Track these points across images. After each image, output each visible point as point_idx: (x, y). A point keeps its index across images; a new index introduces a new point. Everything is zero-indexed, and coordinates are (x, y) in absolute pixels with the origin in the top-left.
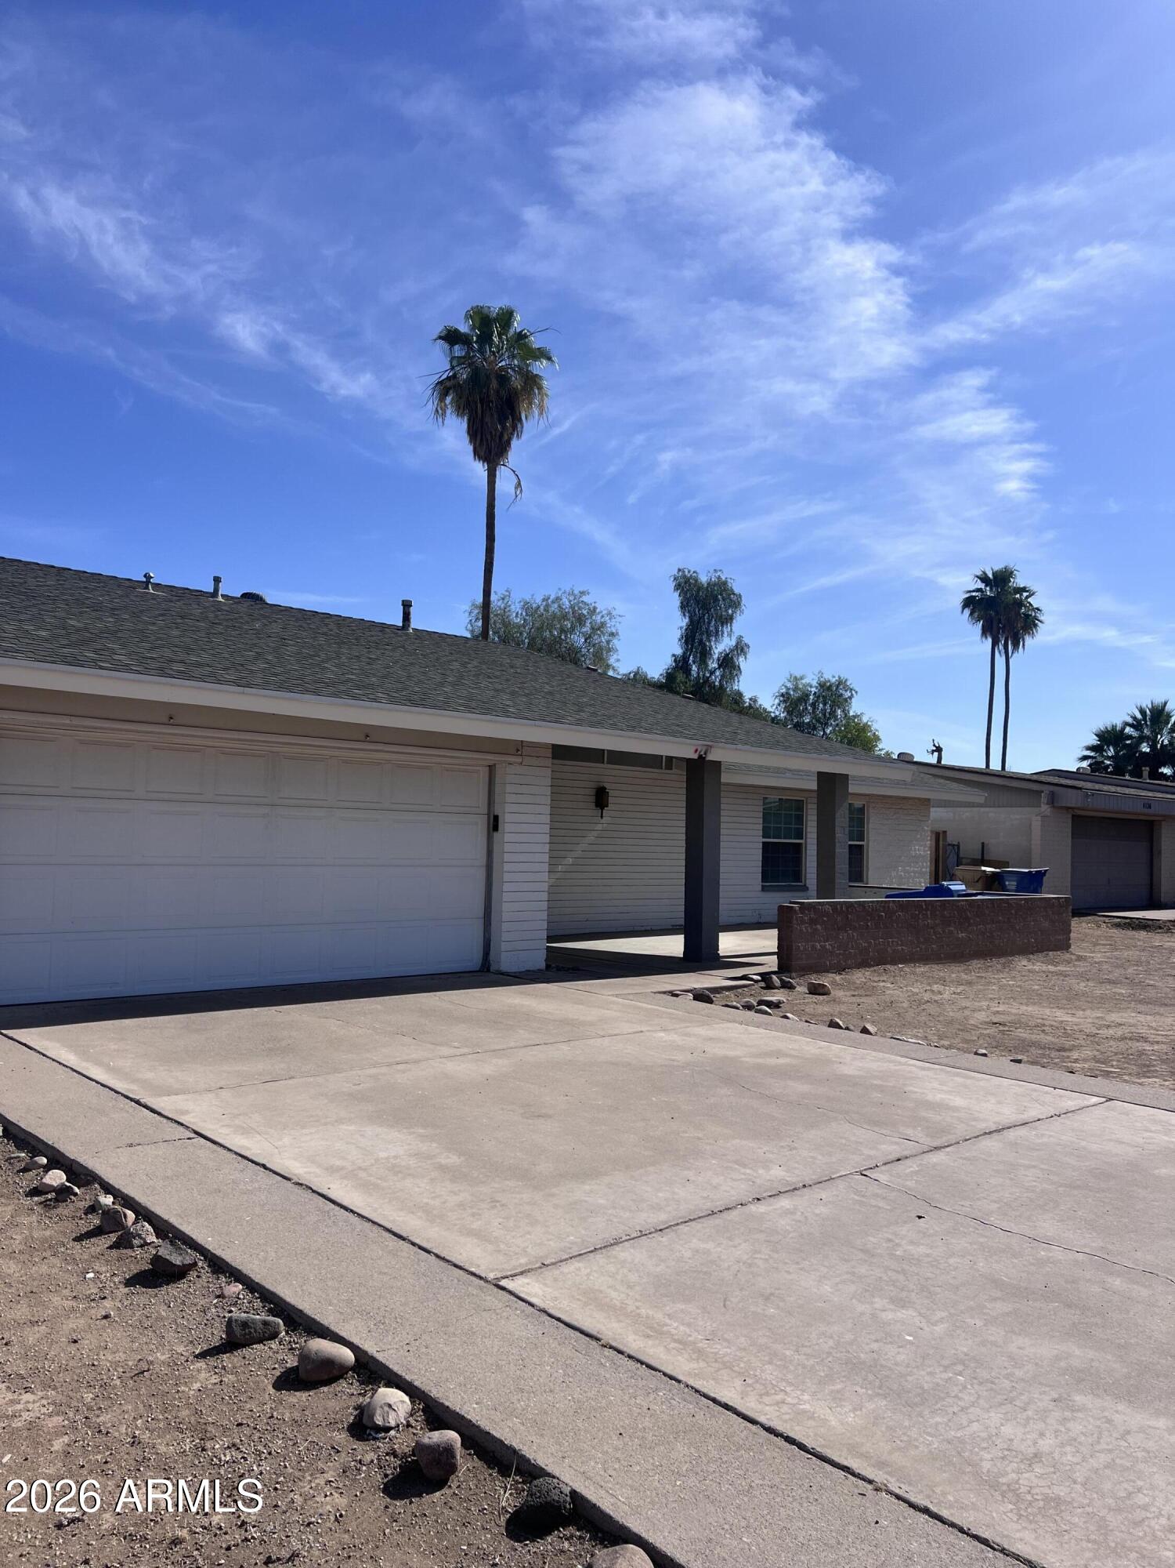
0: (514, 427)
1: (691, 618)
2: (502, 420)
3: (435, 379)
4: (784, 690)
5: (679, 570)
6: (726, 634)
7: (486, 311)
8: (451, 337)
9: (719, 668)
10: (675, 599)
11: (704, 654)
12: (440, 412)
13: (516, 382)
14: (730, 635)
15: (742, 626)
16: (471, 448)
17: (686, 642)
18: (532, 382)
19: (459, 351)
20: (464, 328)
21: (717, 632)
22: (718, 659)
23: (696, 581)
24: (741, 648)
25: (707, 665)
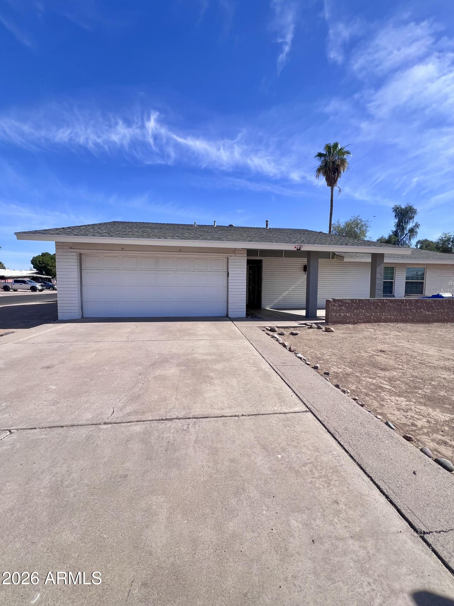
0: (338, 175)
1: (399, 219)
2: (334, 173)
3: (317, 168)
4: (441, 238)
5: (395, 206)
6: (411, 222)
7: (329, 145)
8: (320, 155)
9: (409, 233)
10: (394, 214)
11: (403, 229)
12: (317, 176)
13: (338, 162)
14: (413, 222)
15: (417, 219)
16: (327, 184)
17: (397, 226)
18: (343, 161)
19: (323, 158)
20: (324, 152)
21: (408, 221)
22: (409, 230)
23: (401, 208)
24: (417, 226)
25: (404, 232)
